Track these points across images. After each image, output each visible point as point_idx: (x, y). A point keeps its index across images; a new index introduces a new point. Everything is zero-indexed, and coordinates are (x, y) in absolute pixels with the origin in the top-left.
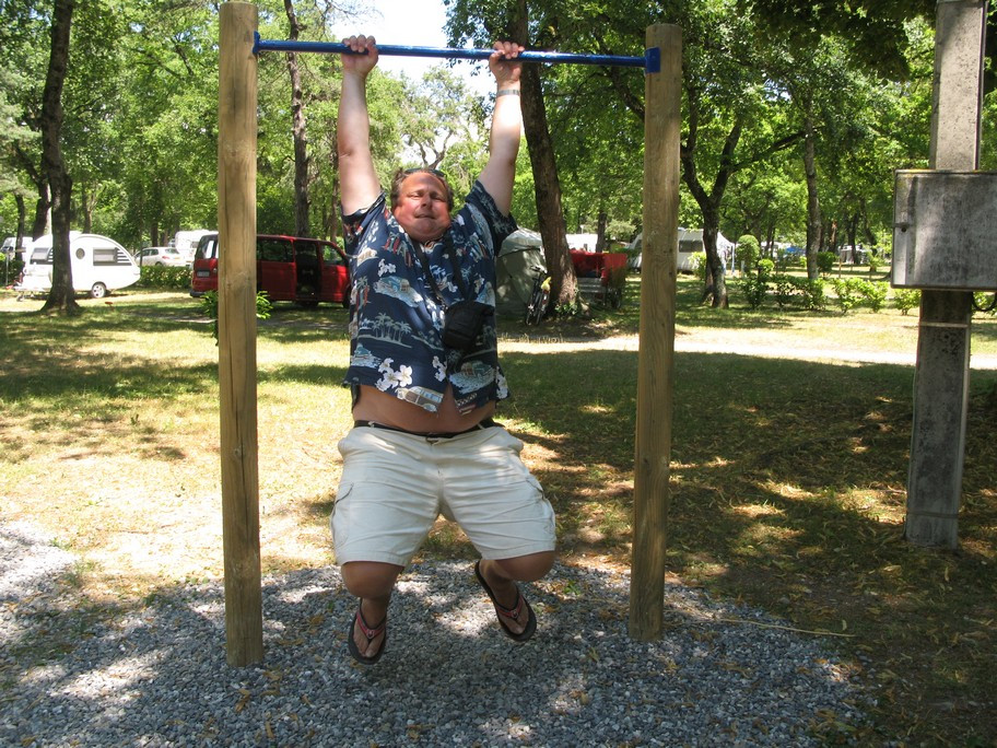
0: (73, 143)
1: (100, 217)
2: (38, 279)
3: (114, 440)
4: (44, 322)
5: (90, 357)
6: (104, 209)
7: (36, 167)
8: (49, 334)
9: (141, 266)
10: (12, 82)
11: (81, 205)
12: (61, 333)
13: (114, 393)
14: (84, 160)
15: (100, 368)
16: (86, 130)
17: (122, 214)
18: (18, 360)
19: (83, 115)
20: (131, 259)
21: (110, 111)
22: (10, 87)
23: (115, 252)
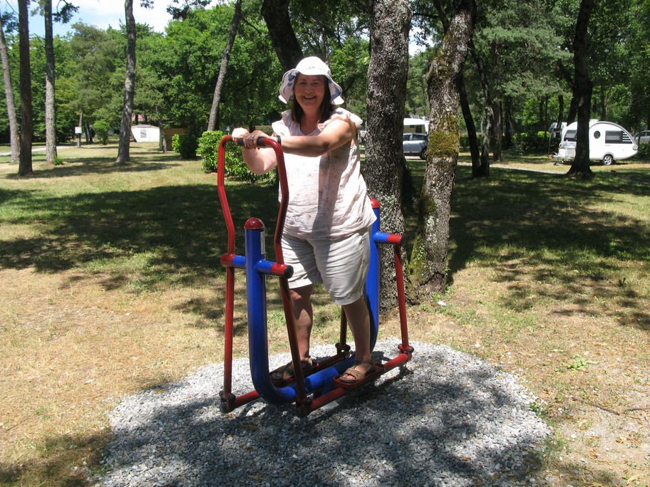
0: (596, 60)
1: (613, 109)
2: (567, 151)
3: (601, 301)
4: (567, 183)
5: (594, 215)
6: (616, 104)
7: (572, 77)
8: (569, 193)
9: (638, 144)
10: (559, 22)
11: (600, 101)
12: (578, 192)
13: (608, 253)
14: (603, 71)
15: (600, 226)
16: (606, 51)
17: (628, 107)
18: (543, 213)
19: (605, 40)
20: (632, 139)
21: (623, 36)
22: (558, 25)
23: (621, 134)
